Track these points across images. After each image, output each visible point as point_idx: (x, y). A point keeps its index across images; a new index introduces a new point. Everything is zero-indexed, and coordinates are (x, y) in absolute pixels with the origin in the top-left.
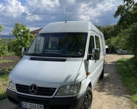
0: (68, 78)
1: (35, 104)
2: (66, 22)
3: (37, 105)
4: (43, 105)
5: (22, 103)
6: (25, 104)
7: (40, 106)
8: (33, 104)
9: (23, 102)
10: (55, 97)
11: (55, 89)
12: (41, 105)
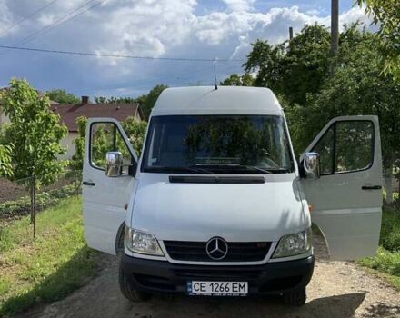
0: (285, 216)
1: (225, 283)
2: (216, 88)
3: (231, 283)
4: (246, 283)
5: (189, 284)
6: (198, 287)
7: (238, 286)
8: (220, 283)
9: (194, 282)
10: (271, 261)
11: (269, 244)
12: (242, 284)
